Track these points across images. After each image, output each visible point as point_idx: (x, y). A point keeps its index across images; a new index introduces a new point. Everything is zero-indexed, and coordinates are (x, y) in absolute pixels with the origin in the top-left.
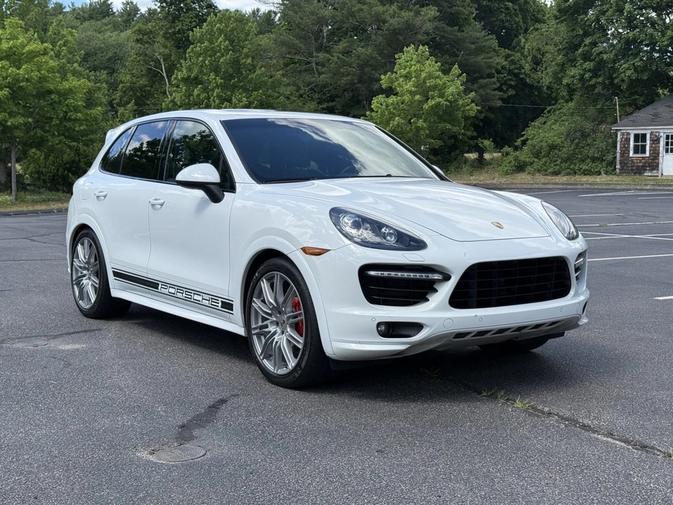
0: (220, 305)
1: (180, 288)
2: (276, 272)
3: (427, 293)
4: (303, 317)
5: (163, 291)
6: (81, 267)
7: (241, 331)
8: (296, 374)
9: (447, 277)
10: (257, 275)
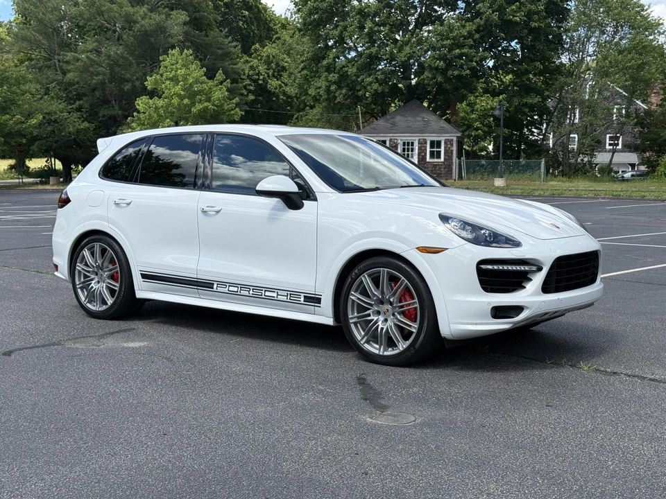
0: (302, 299)
1: (243, 287)
2: (382, 269)
3: (522, 282)
4: (417, 305)
5: (219, 289)
6: (89, 272)
7: (329, 321)
8: (409, 354)
9: (540, 269)
10: (356, 271)
